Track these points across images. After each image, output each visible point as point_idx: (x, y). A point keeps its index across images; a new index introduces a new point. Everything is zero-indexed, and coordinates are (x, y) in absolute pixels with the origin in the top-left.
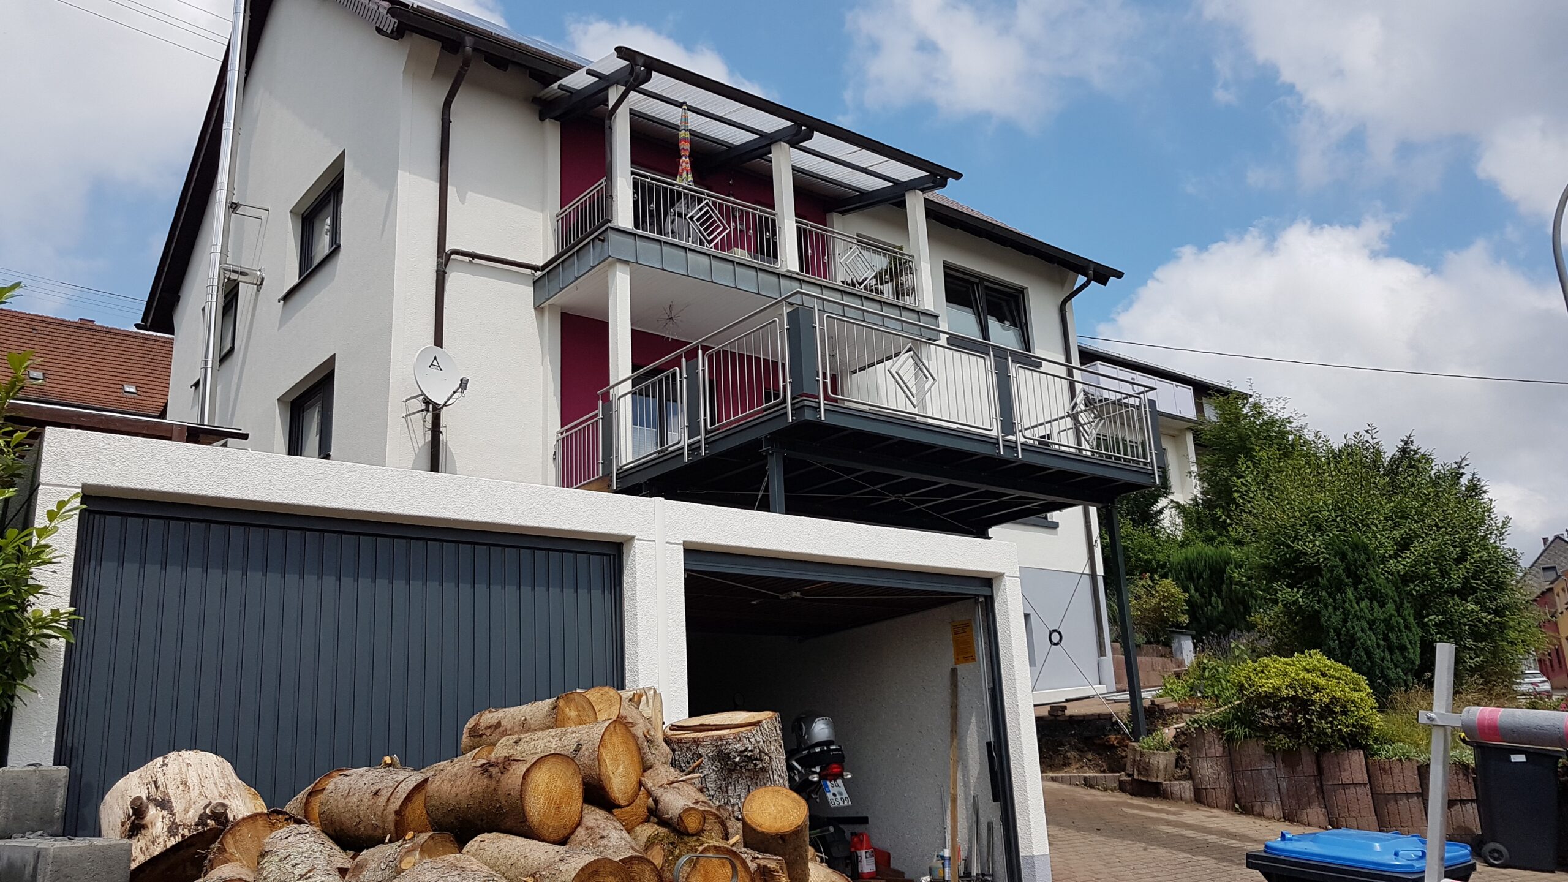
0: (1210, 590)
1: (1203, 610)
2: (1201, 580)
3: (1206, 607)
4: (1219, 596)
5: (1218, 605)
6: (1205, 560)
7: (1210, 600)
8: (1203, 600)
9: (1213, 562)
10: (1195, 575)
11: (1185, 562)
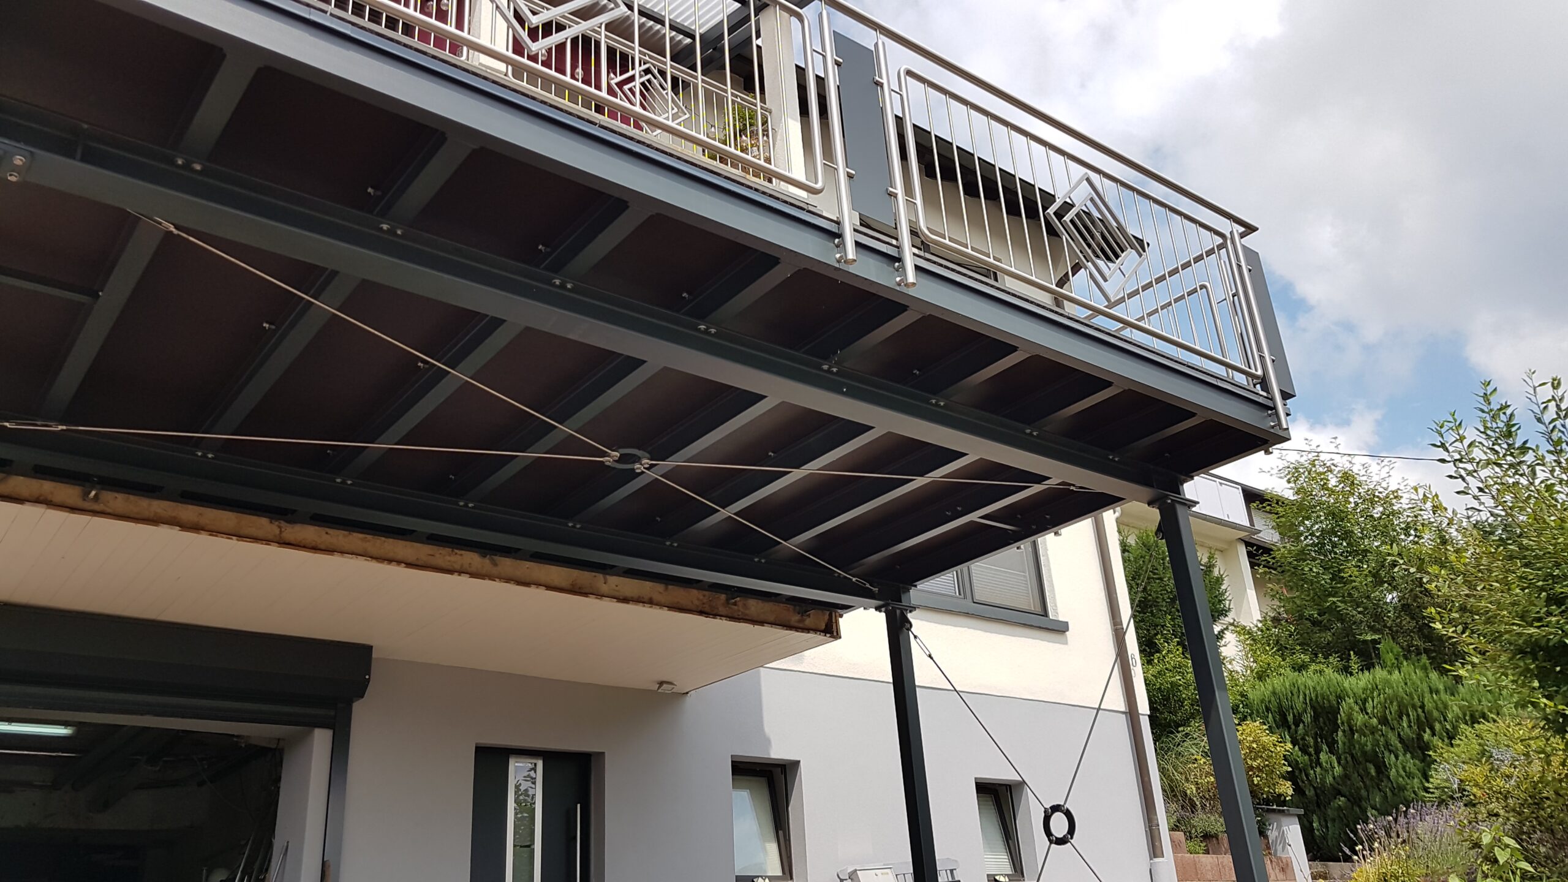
0: (1316, 742)
1: (1307, 775)
2: (1301, 725)
3: (1312, 768)
4: (1332, 751)
5: (1330, 766)
6: (1305, 695)
7: (1319, 758)
8: (1306, 757)
9: (1317, 696)
10: (1290, 718)
11: (1273, 699)
